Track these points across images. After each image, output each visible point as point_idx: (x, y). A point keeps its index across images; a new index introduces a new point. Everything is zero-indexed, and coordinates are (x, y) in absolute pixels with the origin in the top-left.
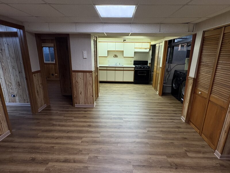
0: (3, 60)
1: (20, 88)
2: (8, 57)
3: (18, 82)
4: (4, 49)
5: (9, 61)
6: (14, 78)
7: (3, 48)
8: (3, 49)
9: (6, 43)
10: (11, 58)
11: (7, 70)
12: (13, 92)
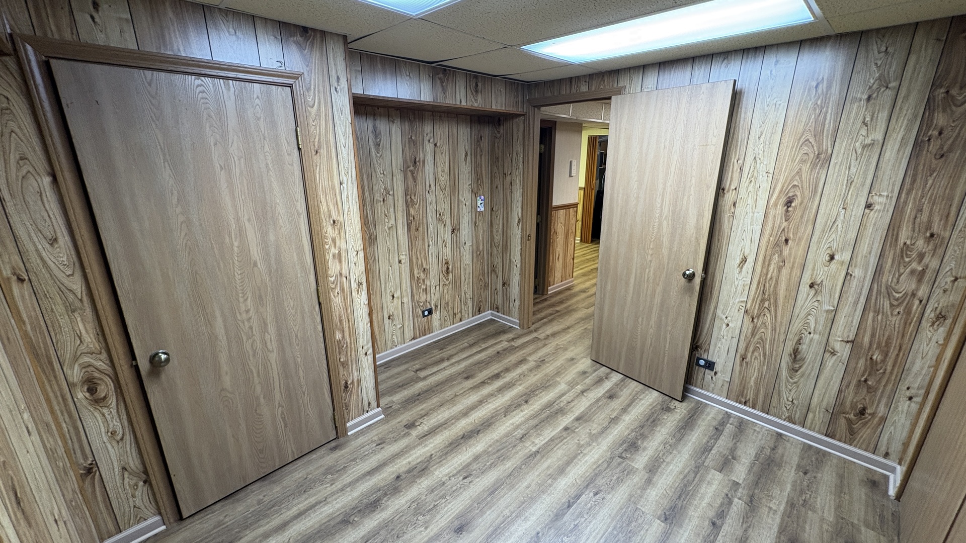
0: (415, 196)
1: (447, 280)
2: (430, 186)
3: (447, 263)
4: (422, 159)
5: (430, 199)
6: (436, 251)
7: (422, 155)
8: (419, 161)
9: (432, 140)
10: (438, 187)
11: (420, 229)
12: (428, 299)
